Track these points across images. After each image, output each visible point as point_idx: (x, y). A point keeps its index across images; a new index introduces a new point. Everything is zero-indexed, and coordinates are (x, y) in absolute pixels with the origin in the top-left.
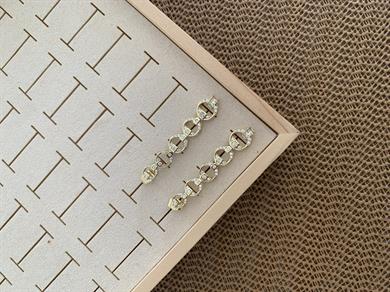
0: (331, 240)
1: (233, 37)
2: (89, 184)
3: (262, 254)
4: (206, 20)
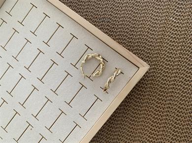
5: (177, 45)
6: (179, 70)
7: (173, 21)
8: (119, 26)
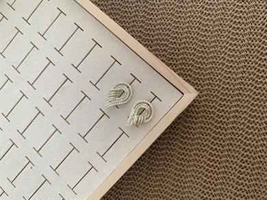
0: (226, 170)
1: (155, 27)
2: (57, 129)
3: (177, 178)
4: (137, 16)
5: (244, 28)
6: (248, 63)
8: (160, 7)
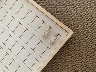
6: (88, 35)
7: (86, 10)
8: (59, 12)
